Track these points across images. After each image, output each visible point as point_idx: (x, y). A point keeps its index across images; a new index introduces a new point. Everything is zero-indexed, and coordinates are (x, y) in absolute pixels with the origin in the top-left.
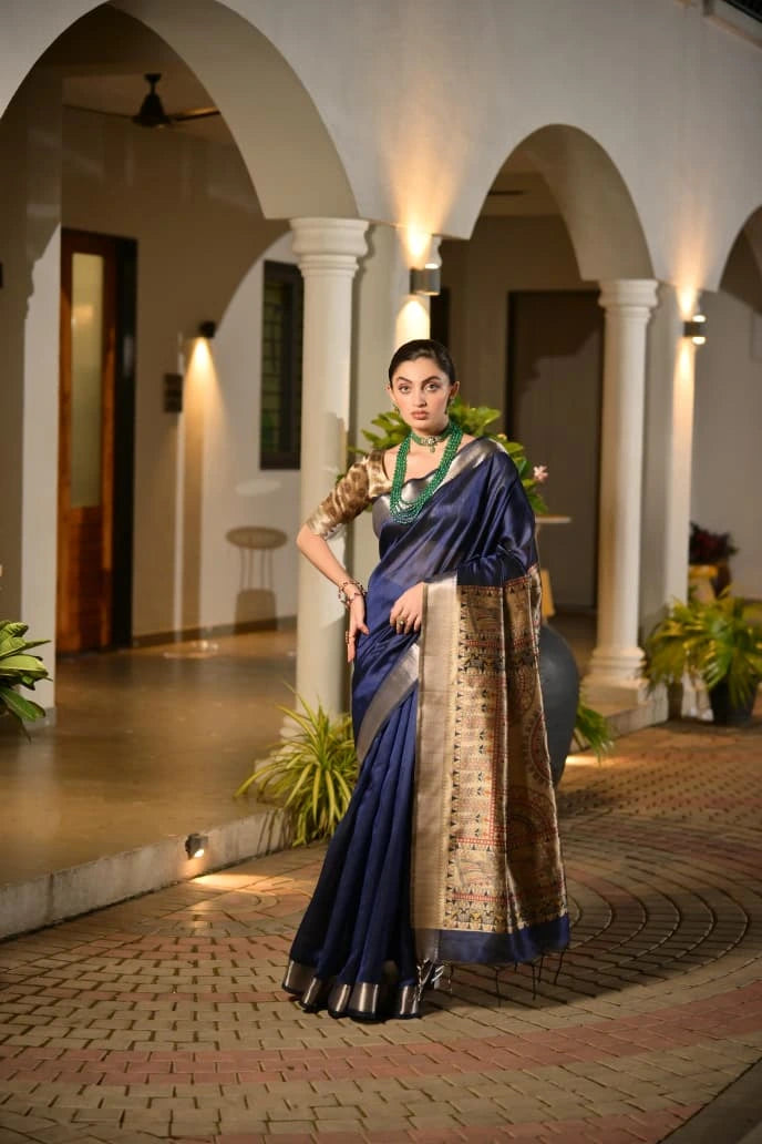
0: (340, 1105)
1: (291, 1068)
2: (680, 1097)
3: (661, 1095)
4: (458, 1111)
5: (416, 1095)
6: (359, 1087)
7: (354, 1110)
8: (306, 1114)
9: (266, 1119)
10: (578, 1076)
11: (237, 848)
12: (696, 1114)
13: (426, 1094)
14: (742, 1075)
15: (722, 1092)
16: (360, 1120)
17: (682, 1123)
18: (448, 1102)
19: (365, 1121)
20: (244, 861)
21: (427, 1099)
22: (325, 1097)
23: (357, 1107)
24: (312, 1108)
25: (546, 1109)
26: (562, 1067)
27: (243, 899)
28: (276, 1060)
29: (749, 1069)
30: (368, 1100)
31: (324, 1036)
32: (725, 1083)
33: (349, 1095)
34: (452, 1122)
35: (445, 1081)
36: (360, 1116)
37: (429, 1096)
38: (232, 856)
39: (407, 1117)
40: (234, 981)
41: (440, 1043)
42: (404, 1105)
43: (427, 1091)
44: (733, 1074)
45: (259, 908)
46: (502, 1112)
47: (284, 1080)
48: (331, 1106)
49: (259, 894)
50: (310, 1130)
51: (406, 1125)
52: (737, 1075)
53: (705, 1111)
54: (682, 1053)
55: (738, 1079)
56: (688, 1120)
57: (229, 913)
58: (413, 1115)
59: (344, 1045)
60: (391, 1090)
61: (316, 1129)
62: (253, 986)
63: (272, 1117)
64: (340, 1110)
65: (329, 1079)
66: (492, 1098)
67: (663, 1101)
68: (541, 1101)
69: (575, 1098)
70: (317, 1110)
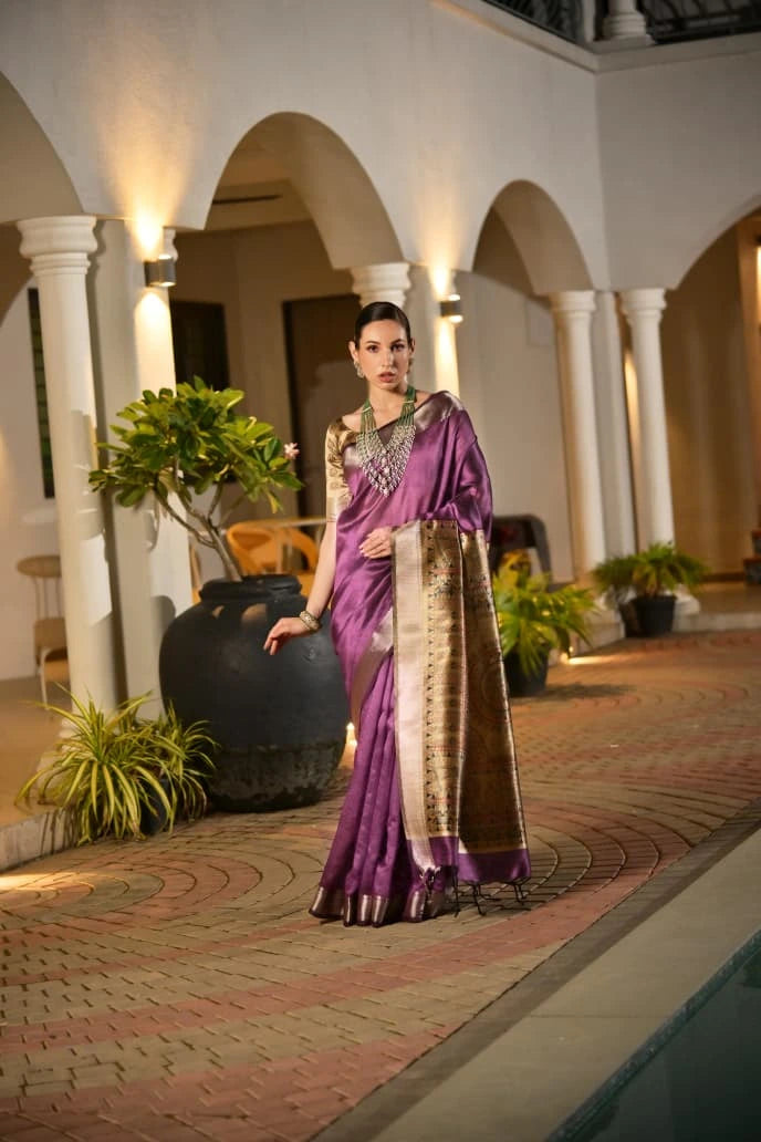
0: (98, 1063)
1: (53, 1037)
2: (439, 1019)
3: (423, 1019)
4: (217, 1056)
5: (176, 1045)
6: (119, 1045)
7: (115, 1068)
8: (64, 1075)
9: (22, 1083)
10: (341, 1012)
11: (18, 849)
12: (456, 1031)
13: (187, 1044)
14: (504, 993)
15: (483, 1010)
16: (118, 1075)
17: (440, 1041)
18: (208, 1049)
19: (122, 1074)
20: (26, 863)
21: (187, 1048)
22: (84, 1058)
23: (117, 1064)
24: (71, 1069)
25: (306, 1044)
26: (326, 1006)
27: (23, 897)
28: (41, 1032)
29: (512, 988)
30: (128, 1055)
31: (90, 1006)
32: (485, 1002)
33: (115, 1054)
34: (209, 1065)
35: (208, 1031)
36: (118, 1071)
37: (191, 1047)
38: (14, 859)
39: (166, 1067)
40: (5, 968)
41: (207, 999)
42: (163, 1056)
43: (188, 1041)
44: (495, 993)
45: (38, 902)
46: (261, 1051)
47: (45, 1048)
48: (90, 1065)
49: (39, 889)
50: (68, 1089)
51: (163, 1072)
52: (500, 994)
53: (464, 1029)
54: (448, 981)
55: (499, 998)
56: (446, 1039)
57: (8, 909)
58: (172, 1064)
59: (110, 1012)
60: (152, 1044)
61: (73, 1088)
62: (23, 970)
63: (29, 1082)
64: (98, 1068)
65: (91, 1041)
66: (252, 1041)
67: (424, 1024)
68: (303, 1038)
69: (338, 1032)
70: (75, 1071)
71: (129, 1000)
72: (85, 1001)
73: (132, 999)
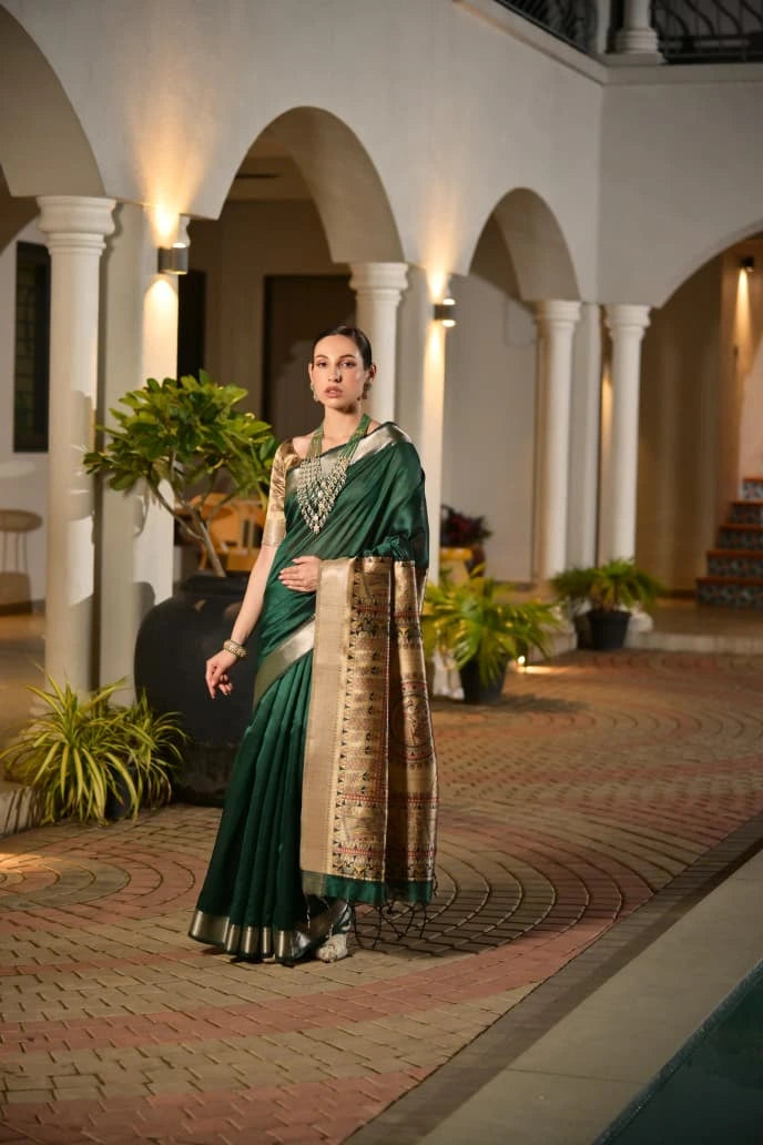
0: (78, 1073)
1: (31, 1040)
2: (415, 1059)
3: (398, 1057)
4: (197, 1078)
5: (157, 1063)
6: (98, 1056)
7: (93, 1077)
8: (44, 1084)
10: (316, 1041)
12: (431, 1075)
13: (164, 1061)
14: (476, 1037)
15: (457, 1053)
16: (99, 1089)
17: (417, 1083)
18: (186, 1069)
19: (102, 1088)
21: (165, 1066)
22: (64, 1066)
23: (96, 1076)
24: (51, 1077)
25: (283, 1073)
26: (301, 1032)
28: (17, 1032)
29: (485, 1031)
30: (107, 1069)
31: (65, 1008)
32: (459, 1044)
33: (94, 1065)
34: (191, 1087)
35: (184, 1048)
36: (98, 1084)
37: (168, 1063)
39: (145, 1084)
41: (182, 1012)
42: (142, 1072)
43: (168, 1059)
44: (468, 1036)
45: (4, 885)
46: (239, 1077)
47: (23, 1051)
48: (70, 1075)
49: (5, 871)
50: (49, 1099)
51: (144, 1091)
52: (473, 1037)
53: (439, 1072)
54: (421, 1017)
55: (472, 1041)
56: (421, 1082)
58: (151, 1082)
59: (86, 1017)
60: (131, 1058)
61: (54, 1097)
63: (10, 1087)
64: (78, 1078)
65: (69, 1049)
66: (230, 1064)
67: (399, 1064)
68: (280, 1066)
69: (316, 1064)
70: (55, 1079)
71: (103, 1006)
72: (60, 1002)
73: (107, 1005)
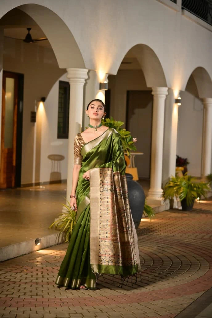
0: (77, 313)
1: (63, 303)
2: (172, 312)
3: (166, 311)
4: (110, 315)
5: (99, 311)
6: (82, 308)
7: (81, 315)
8: (67, 316)
9: (56, 316)
10: (143, 306)
11: (49, 242)
12: (176, 316)
13: (100, 310)
14: (189, 306)
15: (183, 310)
18: (107, 313)
20: (51, 246)
22: (73, 311)
23: (82, 314)
24: (69, 314)
25: (134, 315)
26: (138, 303)
27: (50, 257)
28: (59, 301)
29: (191, 304)
30: (85, 312)
31: (73, 294)
32: (183, 308)
33: (80, 311)
35: (106, 307)
36: (82, 316)
37: (102, 311)
38: (48, 245)
39: (95, 317)
40: (48, 279)
41: (105, 296)
42: (94, 313)
43: (101, 310)
44: (186, 306)
45: (55, 259)
46: (122, 316)
47: (61, 306)
48: (74, 313)
49: (55, 255)
52: (187, 306)
53: (178, 316)
54: (172, 300)
57: (47, 260)
58: (97, 316)
59: (79, 297)
60: (91, 309)
62: (53, 281)
63: (58, 317)
64: (76, 314)
65: (74, 306)
66: (119, 312)
68: (133, 313)
69: (142, 312)
70: (70, 314)
71: (83, 294)
72: (71, 293)
73: (84, 294)
